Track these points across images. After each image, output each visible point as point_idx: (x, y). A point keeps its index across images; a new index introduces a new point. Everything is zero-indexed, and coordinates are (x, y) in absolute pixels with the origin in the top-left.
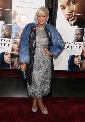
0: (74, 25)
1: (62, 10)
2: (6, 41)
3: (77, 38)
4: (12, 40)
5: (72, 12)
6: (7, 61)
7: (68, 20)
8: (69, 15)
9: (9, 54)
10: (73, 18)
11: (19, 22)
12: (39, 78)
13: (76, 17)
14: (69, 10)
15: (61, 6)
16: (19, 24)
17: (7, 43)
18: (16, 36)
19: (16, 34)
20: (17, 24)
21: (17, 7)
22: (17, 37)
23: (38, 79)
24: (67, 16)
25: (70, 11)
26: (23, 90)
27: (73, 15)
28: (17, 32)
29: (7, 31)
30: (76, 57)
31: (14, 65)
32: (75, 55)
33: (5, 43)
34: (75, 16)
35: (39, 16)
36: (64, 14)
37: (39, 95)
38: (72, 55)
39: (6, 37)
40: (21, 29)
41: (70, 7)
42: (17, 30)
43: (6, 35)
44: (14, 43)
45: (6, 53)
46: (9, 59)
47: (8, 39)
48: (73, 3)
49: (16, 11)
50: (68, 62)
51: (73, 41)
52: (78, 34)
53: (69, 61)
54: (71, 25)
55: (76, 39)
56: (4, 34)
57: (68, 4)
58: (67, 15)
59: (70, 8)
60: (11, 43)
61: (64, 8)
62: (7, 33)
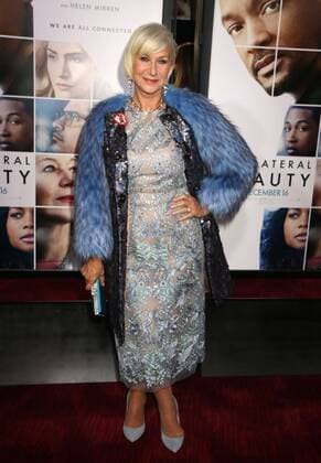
0: (279, 90)
1: (230, 33)
2: (12, 160)
3: (291, 142)
4: (37, 158)
5: (270, 40)
6: (21, 242)
7: (255, 71)
8: (257, 52)
9: (27, 214)
10: (275, 63)
11: (63, 85)
12: (155, 312)
13: (287, 62)
14: (259, 32)
15: (227, 18)
16: (61, 95)
17: (15, 168)
18: (53, 142)
19: (52, 132)
20: (53, 96)
21: (53, 26)
22: (55, 147)
23: (151, 316)
24: (252, 56)
25: (262, 37)
26: (88, 351)
27: (274, 51)
28: (54, 124)
29: (17, 122)
30: (292, 216)
31: (50, 256)
32: (287, 210)
33: (8, 172)
34: (281, 54)
35: (143, 59)
36: (238, 49)
37: (157, 375)
38: (275, 207)
39: (11, 147)
40: (71, 113)
41: (261, 21)
42: (54, 119)
43: (13, 139)
44: (44, 170)
45: (13, 211)
46: (26, 232)
47: (22, 155)
48: (273, 6)
49: (47, 42)
50: (262, 238)
51: (279, 154)
52: (296, 127)
53: (264, 234)
54: (269, 91)
55: (290, 145)
56: (4, 136)
57: (256, 8)
58: (250, 52)
59: (264, 25)
60: (32, 168)
61: (239, 26)
62: (15, 129)
